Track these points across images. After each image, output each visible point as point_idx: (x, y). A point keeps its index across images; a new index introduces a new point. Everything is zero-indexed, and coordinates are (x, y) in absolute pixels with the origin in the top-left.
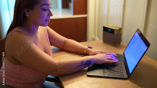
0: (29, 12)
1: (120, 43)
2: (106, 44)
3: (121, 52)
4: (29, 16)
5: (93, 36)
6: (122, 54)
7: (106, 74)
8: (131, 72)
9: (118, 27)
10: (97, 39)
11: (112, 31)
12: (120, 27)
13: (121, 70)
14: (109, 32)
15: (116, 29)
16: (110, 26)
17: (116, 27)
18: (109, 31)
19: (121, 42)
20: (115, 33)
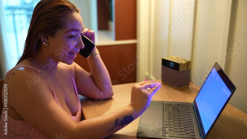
0: (48, 39)
1: (189, 84)
2: (166, 86)
3: (190, 99)
4: (47, 44)
5: (147, 73)
6: (192, 102)
7: (167, 135)
8: (206, 131)
9: (185, 60)
10: (152, 77)
11: (176, 66)
12: (189, 59)
13: (191, 128)
14: (172, 68)
15: (182, 64)
16: (173, 58)
17: (182, 59)
18: (171, 66)
19: (191, 83)
20: (181, 69)
